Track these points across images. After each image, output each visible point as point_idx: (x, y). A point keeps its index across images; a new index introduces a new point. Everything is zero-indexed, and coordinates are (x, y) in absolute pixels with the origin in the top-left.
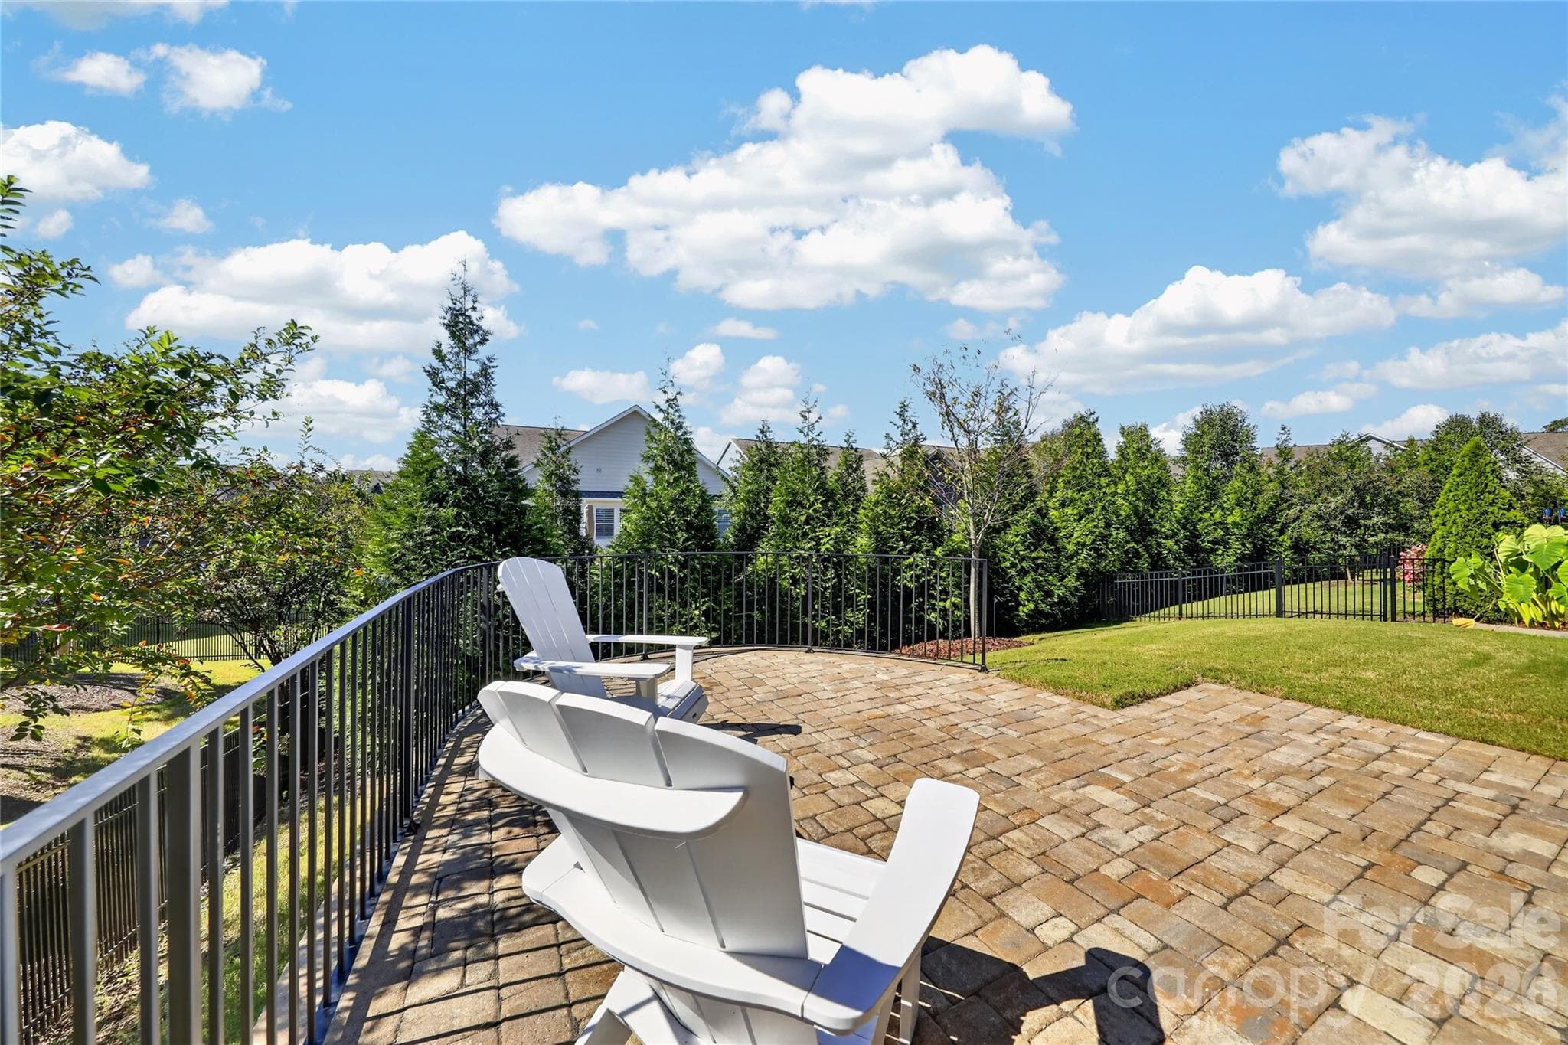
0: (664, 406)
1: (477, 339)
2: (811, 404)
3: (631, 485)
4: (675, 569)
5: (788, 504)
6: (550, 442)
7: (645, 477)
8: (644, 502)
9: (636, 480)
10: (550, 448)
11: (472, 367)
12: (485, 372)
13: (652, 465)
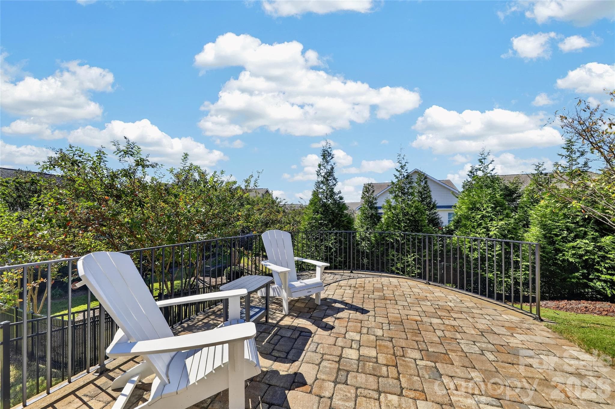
0: (399, 169)
1: (330, 158)
2: (486, 154)
3: (385, 204)
4: (399, 239)
5: (469, 209)
6: (367, 189)
7: (391, 200)
8: (390, 211)
9: (388, 201)
10: (366, 191)
11: (329, 167)
12: (332, 169)
13: (394, 195)
